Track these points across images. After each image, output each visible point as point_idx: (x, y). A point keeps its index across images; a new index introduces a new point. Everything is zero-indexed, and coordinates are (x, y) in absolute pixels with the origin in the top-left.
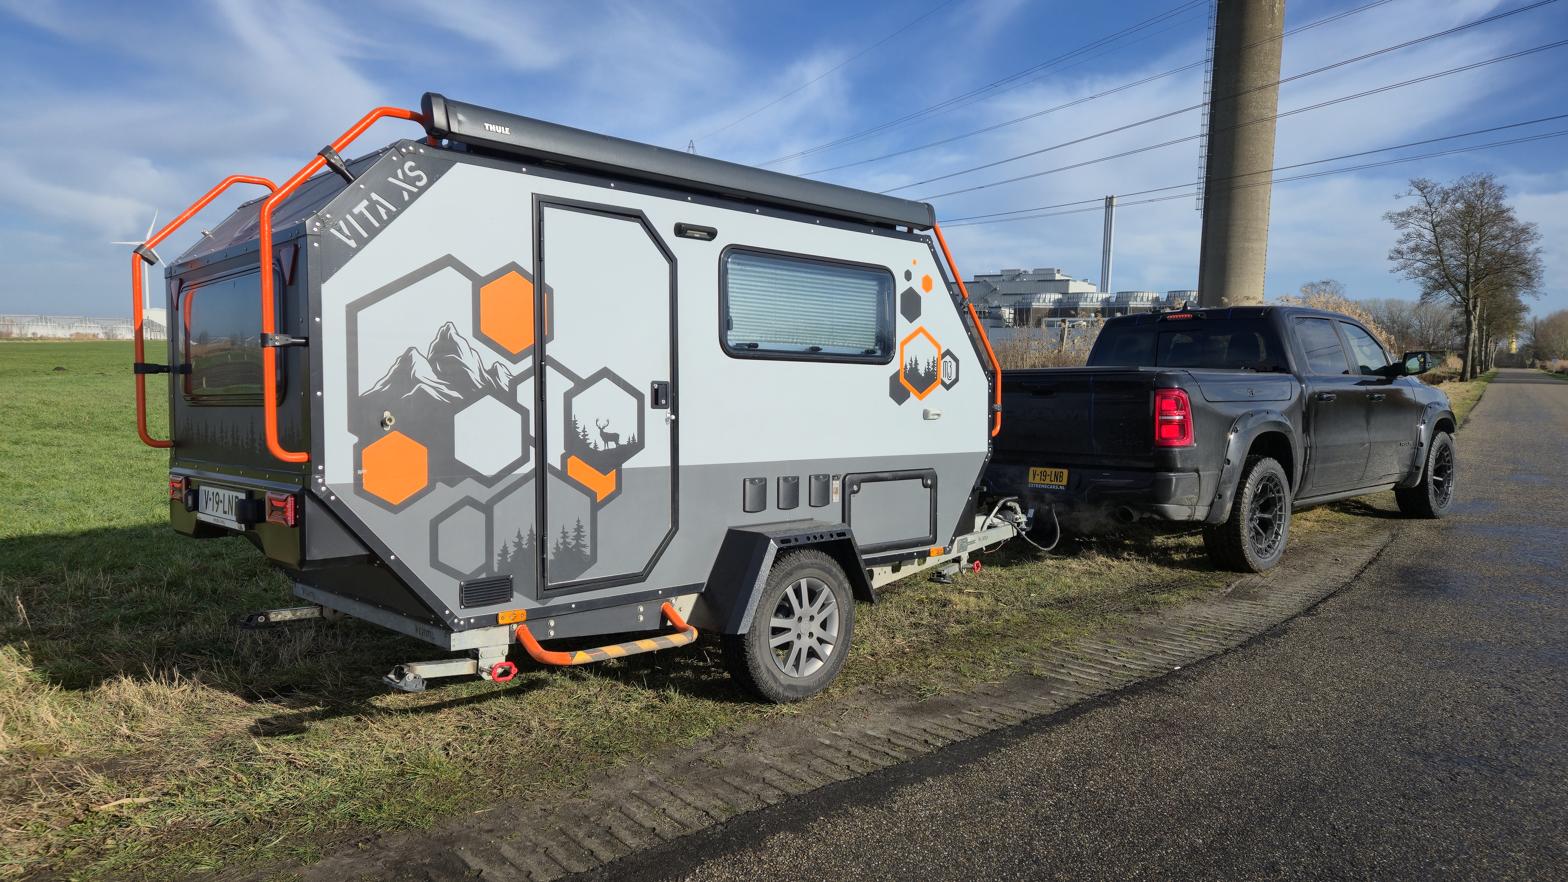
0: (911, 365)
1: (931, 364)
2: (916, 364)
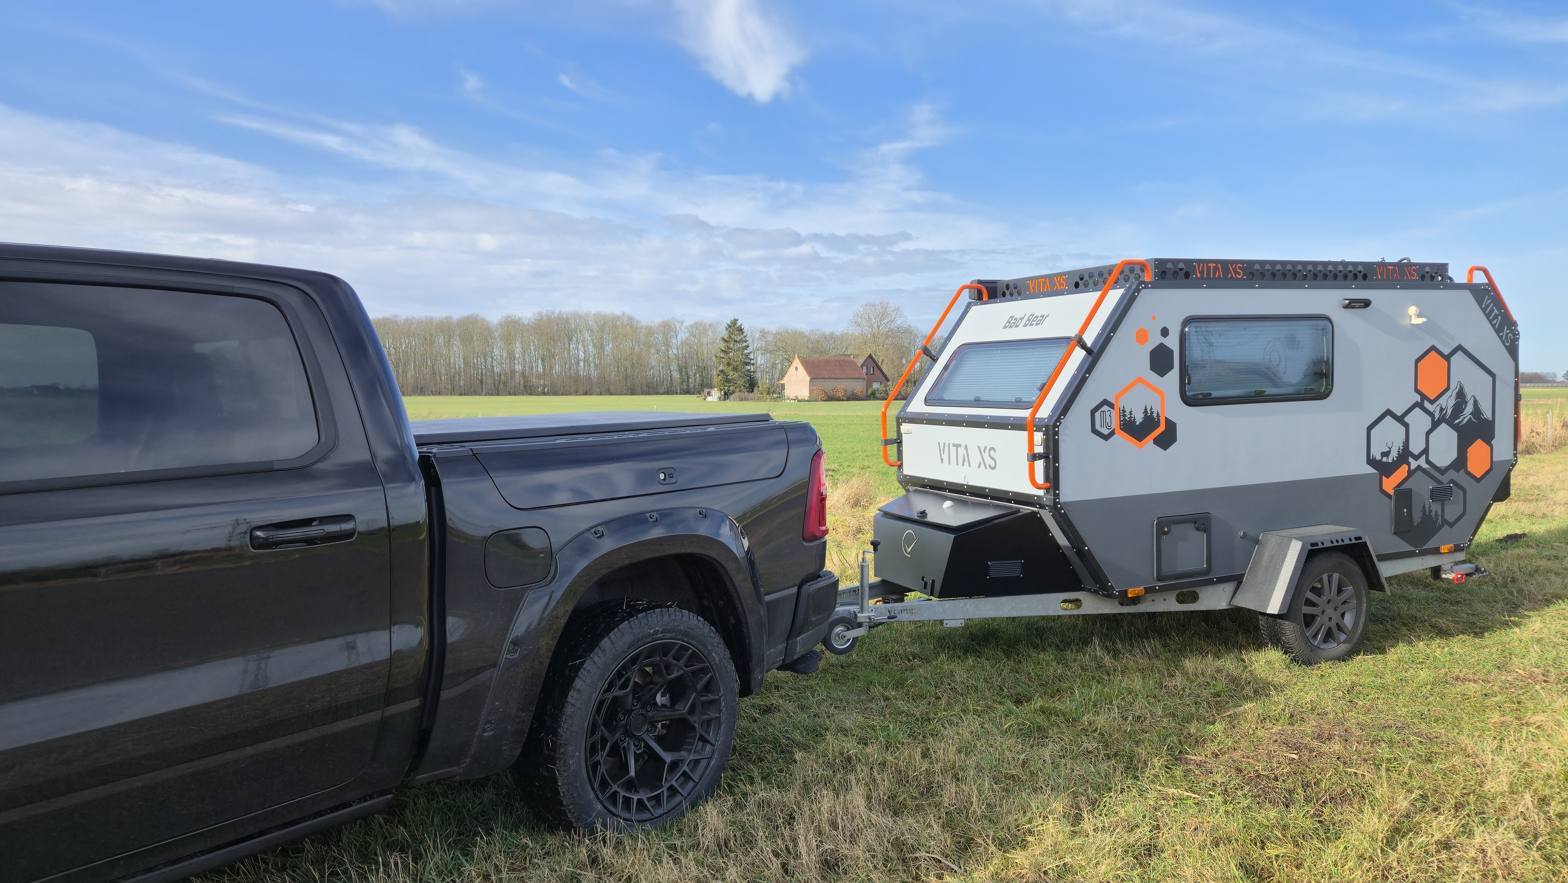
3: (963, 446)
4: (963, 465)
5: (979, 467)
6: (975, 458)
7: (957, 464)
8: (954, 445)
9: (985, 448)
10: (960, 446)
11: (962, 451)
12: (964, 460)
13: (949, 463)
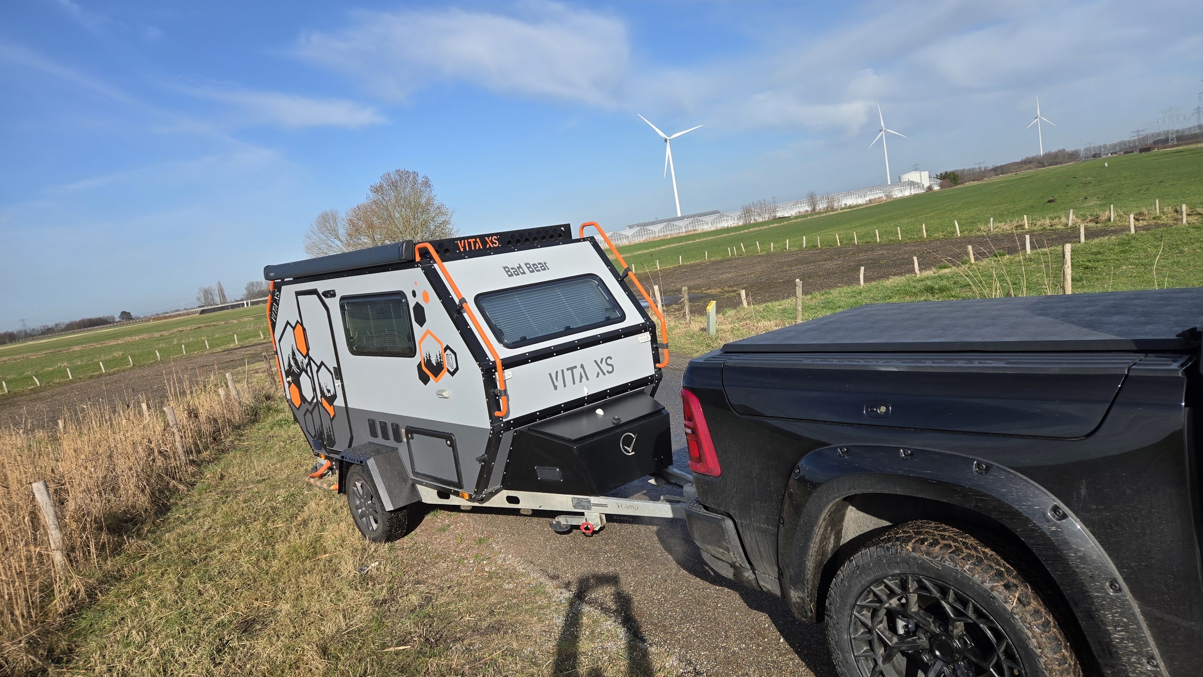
0: (427, 357)
1: (439, 357)
2: (429, 356)
3: (579, 366)
4: (581, 382)
5: (598, 376)
6: (591, 370)
7: (574, 383)
8: (568, 369)
9: (602, 359)
10: (575, 367)
11: (577, 372)
12: (581, 377)
13: (565, 386)
